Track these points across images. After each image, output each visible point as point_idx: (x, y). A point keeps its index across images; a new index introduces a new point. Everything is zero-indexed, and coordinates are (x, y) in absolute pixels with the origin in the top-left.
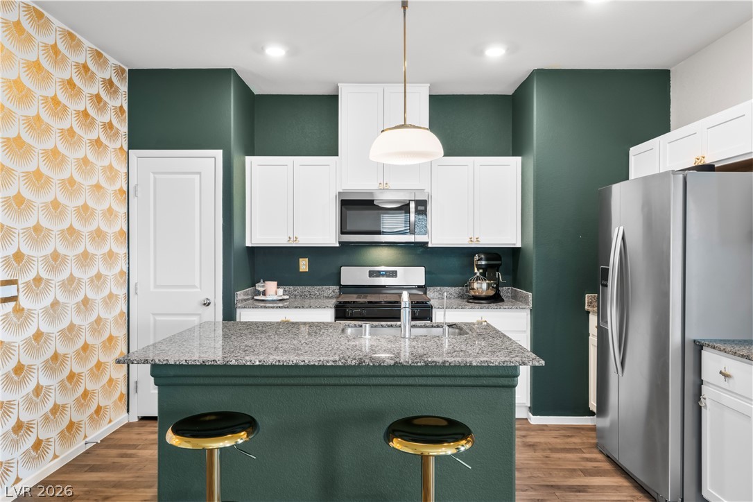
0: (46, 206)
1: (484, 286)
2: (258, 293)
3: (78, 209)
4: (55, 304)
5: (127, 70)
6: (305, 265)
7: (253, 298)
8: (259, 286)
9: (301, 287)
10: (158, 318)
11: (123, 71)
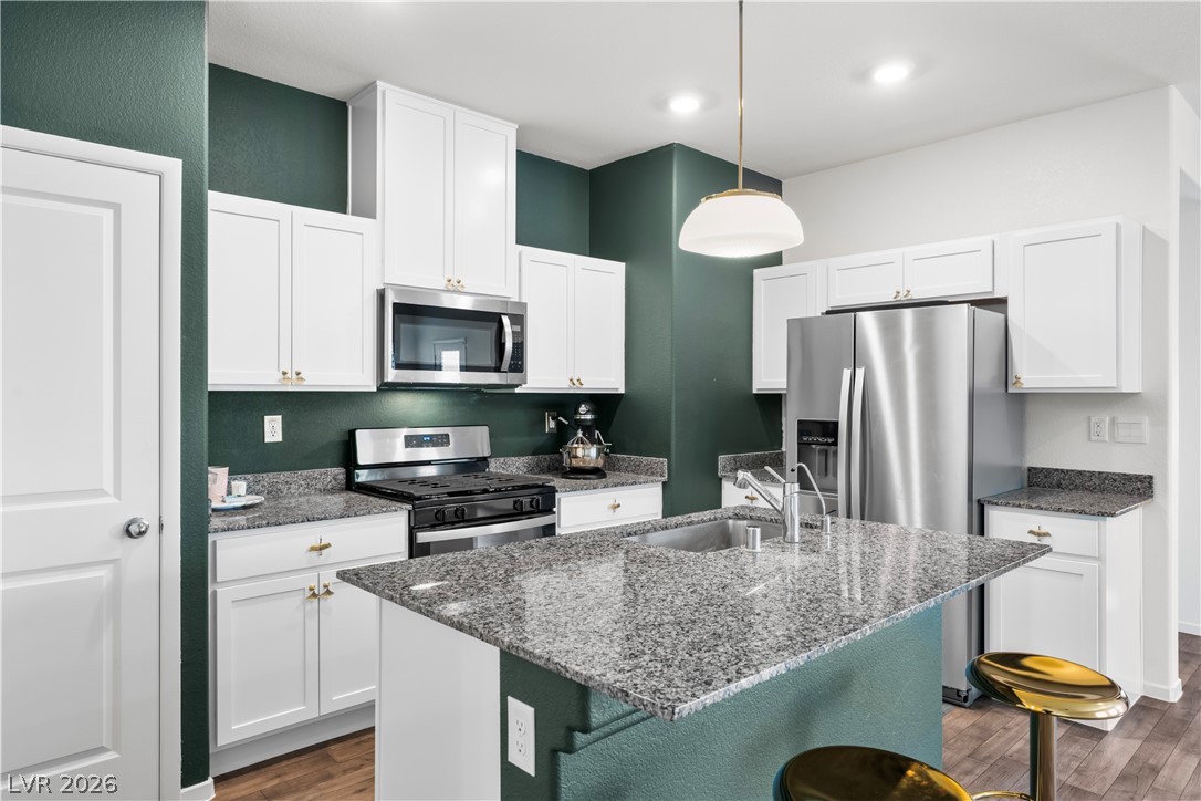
1: (593, 451)
6: (276, 429)
9: (271, 475)
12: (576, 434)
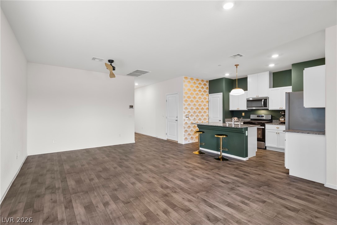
0: (193, 105)
3: (198, 105)
4: (195, 119)
5: (208, 81)
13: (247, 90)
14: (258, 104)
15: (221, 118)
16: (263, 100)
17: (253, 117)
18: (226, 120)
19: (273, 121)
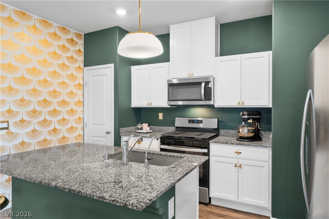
0: (28, 91)
1: (246, 130)
2: (138, 129)
3: (49, 92)
4: (34, 131)
5: (83, 34)
6: (161, 116)
7: (136, 131)
8: (139, 126)
9: (159, 127)
10: (93, 138)
11: (80, 35)
12: (242, 123)
13: (168, 61)
14: (191, 93)
15: (110, 126)
16: (203, 85)
17: (180, 122)
18: (123, 130)
19: (222, 132)
